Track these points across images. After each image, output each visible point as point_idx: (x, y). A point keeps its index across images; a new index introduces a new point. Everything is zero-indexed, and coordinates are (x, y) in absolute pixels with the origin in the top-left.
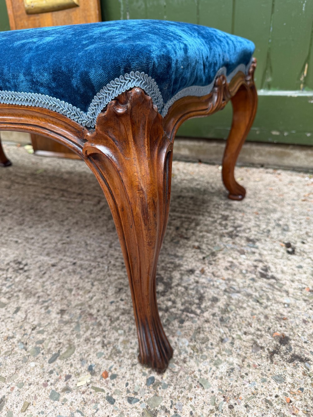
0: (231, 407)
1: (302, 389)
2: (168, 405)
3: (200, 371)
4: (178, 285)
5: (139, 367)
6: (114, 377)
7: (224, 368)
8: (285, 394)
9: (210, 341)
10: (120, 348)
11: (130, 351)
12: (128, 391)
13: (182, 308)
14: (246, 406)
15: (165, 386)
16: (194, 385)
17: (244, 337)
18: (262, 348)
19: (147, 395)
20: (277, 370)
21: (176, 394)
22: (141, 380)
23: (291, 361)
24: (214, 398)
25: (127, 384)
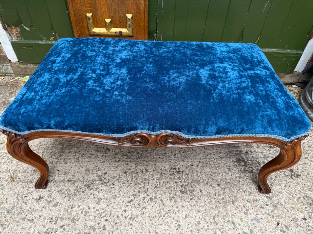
0: (292, 196)
1: (305, 184)
2: (277, 202)
3: (278, 189)
4: (248, 160)
5: (261, 194)
6: (256, 200)
7: (283, 186)
8: (302, 187)
9: (273, 178)
10: (250, 191)
11: (254, 190)
12: (264, 203)
13: (256, 169)
14: (295, 194)
15: (273, 197)
16: (279, 194)
17: (281, 173)
18: (288, 175)
19: (269, 202)
20: (296, 181)
21: (277, 198)
22: (265, 198)
23: (297, 177)
24: (286, 195)
25: (262, 201)
